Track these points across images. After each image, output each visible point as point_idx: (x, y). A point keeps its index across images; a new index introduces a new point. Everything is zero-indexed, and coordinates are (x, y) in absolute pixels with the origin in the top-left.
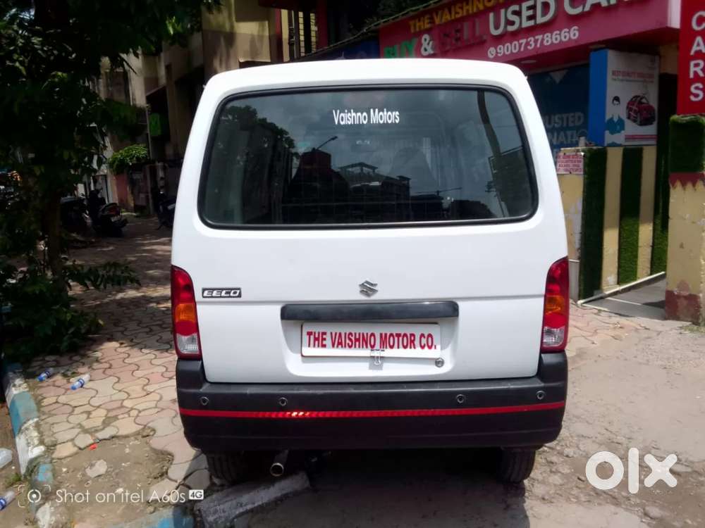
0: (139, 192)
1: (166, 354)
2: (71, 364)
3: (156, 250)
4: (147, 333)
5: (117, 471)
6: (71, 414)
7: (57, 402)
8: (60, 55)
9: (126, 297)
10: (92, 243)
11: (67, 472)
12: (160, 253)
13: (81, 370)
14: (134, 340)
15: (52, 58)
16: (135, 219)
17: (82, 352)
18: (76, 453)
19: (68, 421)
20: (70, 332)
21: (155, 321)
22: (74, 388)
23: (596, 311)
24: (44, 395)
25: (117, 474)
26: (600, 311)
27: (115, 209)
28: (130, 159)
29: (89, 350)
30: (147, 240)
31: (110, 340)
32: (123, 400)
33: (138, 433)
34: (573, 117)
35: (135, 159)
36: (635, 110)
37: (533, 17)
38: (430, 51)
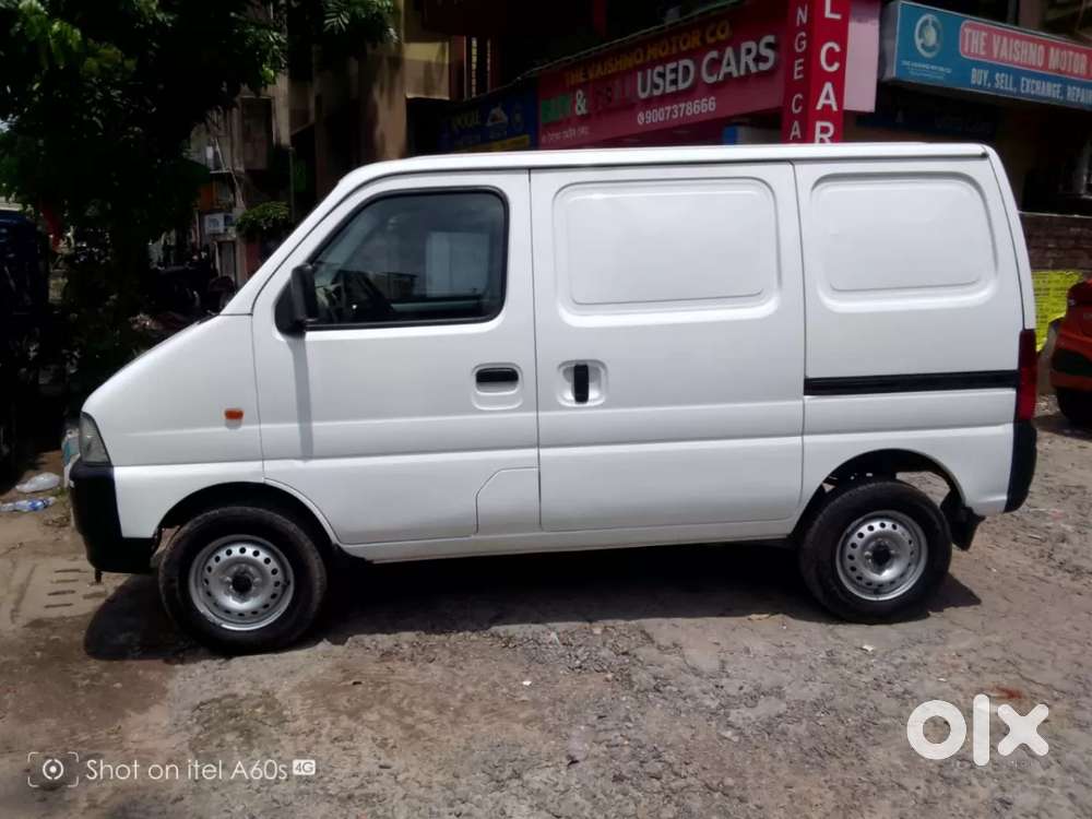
28: (266, 221)
35: (271, 221)
37: (674, 82)
38: (583, 111)
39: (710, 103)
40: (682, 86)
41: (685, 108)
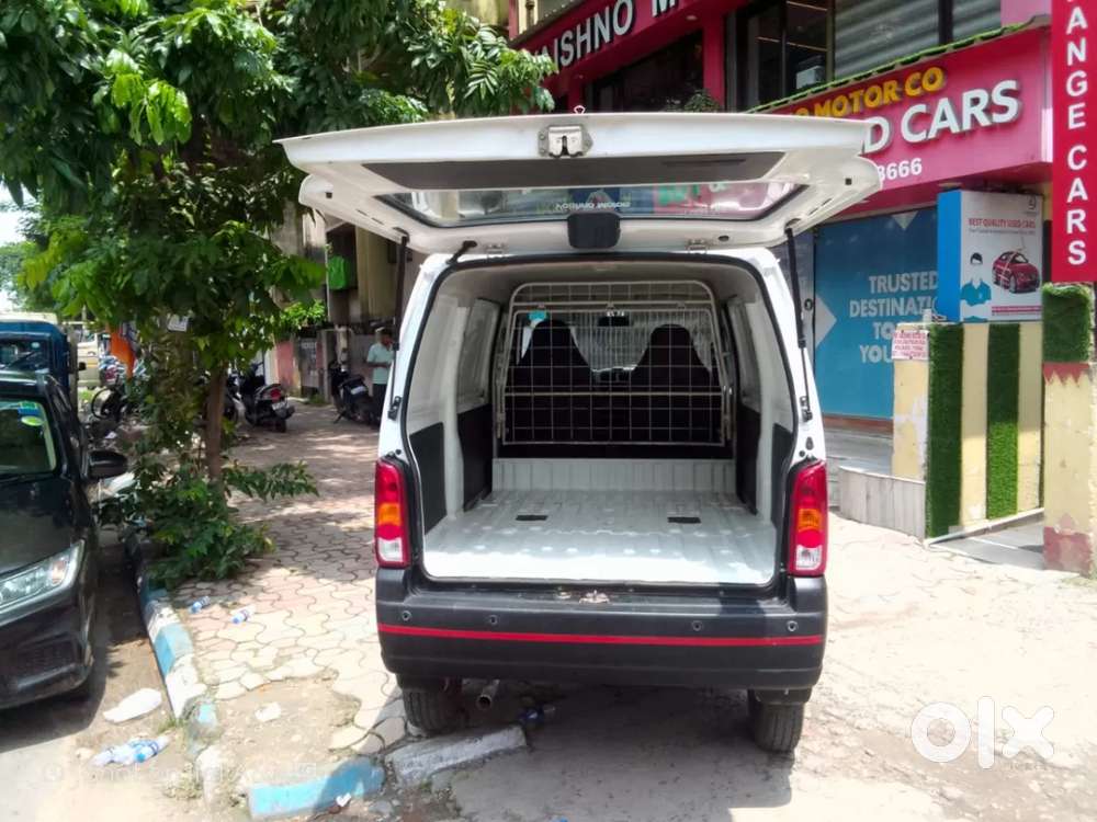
0: (310, 369)
1: (349, 586)
2: (230, 593)
3: (334, 452)
4: (325, 560)
5: (293, 716)
6: (234, 650)
7: (216, 637)
8: (235, 198)
9: (295, 513)
10: (245, 439)
11: (233, 715)
12: (338, 455)
13: (243, 600)
14: (310, 568)
15: (226, 203)
16: (304, 407)
17: (243, 579)
18: (243, 695)
19: (232, 659)
20: (229, 552)
21: (335, 545)
22: (236, 621)
23: (948, 555)
24: (200, 628)
25: (293, 720)
26: (954, 555)
27: (278, 392)
28: (300, 320)
29: (252, 577)
30: (320, 436)
31: (279, 565)
32: (298, 638)
33: (316, 677)
34: (927, 277)
35: (306, 320)
36: (1007, 272)
38: (721, 187)
39: (913, 166)
40: (870, 148)
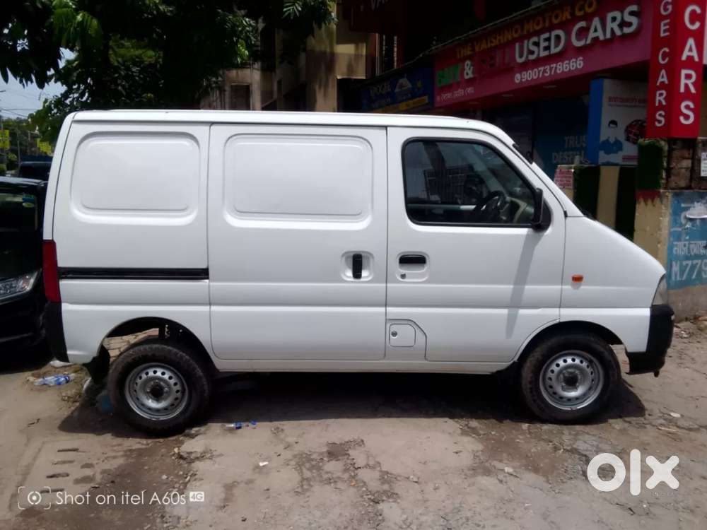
36: (635, 133)
37: (548, 48)
38: (471, 75)
39: (578, 62)
40: (554, 50)
41: (556, 68)
